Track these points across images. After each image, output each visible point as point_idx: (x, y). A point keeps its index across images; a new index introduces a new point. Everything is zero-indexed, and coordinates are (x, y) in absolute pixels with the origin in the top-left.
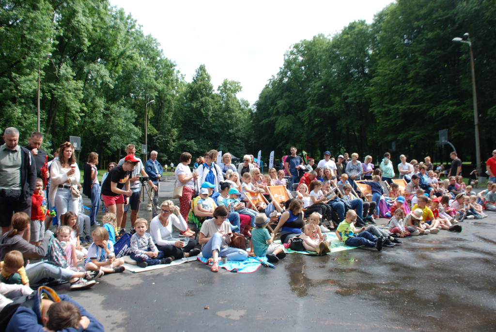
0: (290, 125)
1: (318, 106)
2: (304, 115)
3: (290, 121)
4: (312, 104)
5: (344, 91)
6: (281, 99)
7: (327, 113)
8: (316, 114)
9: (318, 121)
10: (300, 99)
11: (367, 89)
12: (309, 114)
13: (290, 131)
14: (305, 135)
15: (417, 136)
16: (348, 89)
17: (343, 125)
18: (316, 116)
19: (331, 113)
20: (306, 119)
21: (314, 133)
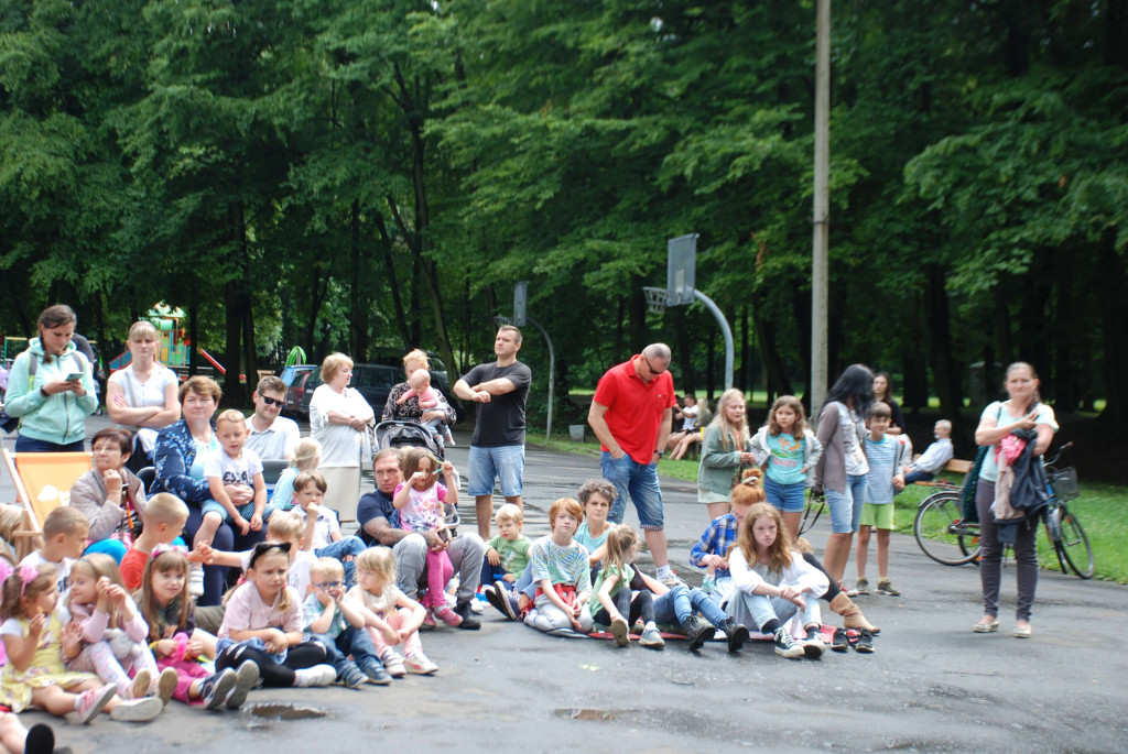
0: (54, 166)
1: (202, 85)
2: (135, 126)
3: (62, 144)
4: (176, 72)
5: (325, 22)
6: (20, 29)
7: (243, 127)
8: (192, 122)
9: (199, 159)
10: (122, 40)
11: (420, 21)
12: (159, 122)
13: (57, 196)
14: (130, 223)
15: (620, 264)
16: (347, 17)
17: (316, 187)
18: (188, 137)
19: (258, 124)
20: (140, 142)
21: (175, 219)
